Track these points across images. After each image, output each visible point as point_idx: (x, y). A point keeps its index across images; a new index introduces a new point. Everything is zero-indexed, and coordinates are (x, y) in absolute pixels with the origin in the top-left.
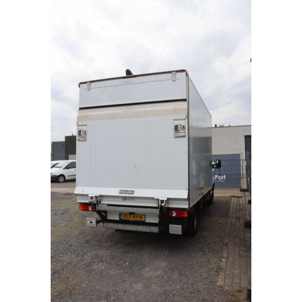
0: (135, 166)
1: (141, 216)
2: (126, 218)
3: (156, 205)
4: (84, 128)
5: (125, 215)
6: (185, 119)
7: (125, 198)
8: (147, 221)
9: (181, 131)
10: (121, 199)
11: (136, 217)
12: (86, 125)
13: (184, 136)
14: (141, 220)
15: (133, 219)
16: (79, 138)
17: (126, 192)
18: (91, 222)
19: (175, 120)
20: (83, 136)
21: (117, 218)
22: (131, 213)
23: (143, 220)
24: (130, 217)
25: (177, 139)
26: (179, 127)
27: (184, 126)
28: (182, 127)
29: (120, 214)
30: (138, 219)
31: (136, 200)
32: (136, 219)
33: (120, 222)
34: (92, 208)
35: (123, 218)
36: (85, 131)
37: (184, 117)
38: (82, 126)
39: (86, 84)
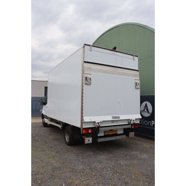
0: (119, 103)
1: (116, 130)
2: (108, 134)
3: (127, 123)
4: (89, 76)
5: (107, 131)
7: (113, 121)
8: (118, 133)
9: (138, 86)
10: (111, 122)
12: (91, 74)
13: (139, 88)
15: (112, 133)
16: (86, 82)
17: (115, 117)
18: (89, 140)
19: (135, 80)
20: (89, 81)
21: (103, 135)
22: (111, 130)
23: (116, 133)
24: (110, 133)
25: (136, 89)
26: (137, 83)
27: (139, 83)
29: (105, 132)
30: (114, 133)
31: (119, 122)
32: (113, 133)
33: (105, 136)
34: (91, 131)
35: (106, 134)
36: (90, 78)
37: (139, 79)
38: (88, 74)
39: (89, 46)
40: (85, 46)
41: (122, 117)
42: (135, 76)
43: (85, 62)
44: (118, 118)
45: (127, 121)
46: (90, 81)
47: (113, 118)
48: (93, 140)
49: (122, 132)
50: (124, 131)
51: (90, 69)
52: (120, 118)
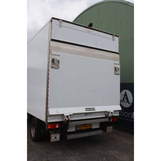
0: (94, 91)
1: (91, 124)
2: (80, 129)
3: (104, 116)
4: (57, 58)
5: (80, 126)
6: (119, 65)
7: (86, 114)
9: (118, 71)
10: (84, 115)
11: (87, 126)
12: (59, 56)
13: (119, 74)
14: (90, 128)
15: (85, 128)
16: (53, 66)
17: (90, 109)
18: (55, 138)
19: (115, 64)
20: (56, 64)
21: (74, 130)
24: (83, 127)
25: (116, 75)
26: (117, 68)
27: (119, 68)
28: (118, 69)
29: (76, 127)
30: (88, 127)
31: (93, 114)
32: (87, 128)
33: (77, 132)
34: (58, 126)
35: (78, 129)
36: (58, 61)
37: (119, 63)
38: (56, 55)
39: (58, 21)
40: (53, 19)
41: (98, 109)
42: (114, 59)
43: (53, 40)
44: (92, 110)
45: (104, 113)
46: (58, 64)
47: (86, 110)
48: (61, 137)
49: (98, 126)
50: (100, 126)
51: (58, 49)
52: (95, 110)
